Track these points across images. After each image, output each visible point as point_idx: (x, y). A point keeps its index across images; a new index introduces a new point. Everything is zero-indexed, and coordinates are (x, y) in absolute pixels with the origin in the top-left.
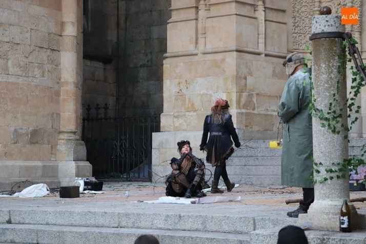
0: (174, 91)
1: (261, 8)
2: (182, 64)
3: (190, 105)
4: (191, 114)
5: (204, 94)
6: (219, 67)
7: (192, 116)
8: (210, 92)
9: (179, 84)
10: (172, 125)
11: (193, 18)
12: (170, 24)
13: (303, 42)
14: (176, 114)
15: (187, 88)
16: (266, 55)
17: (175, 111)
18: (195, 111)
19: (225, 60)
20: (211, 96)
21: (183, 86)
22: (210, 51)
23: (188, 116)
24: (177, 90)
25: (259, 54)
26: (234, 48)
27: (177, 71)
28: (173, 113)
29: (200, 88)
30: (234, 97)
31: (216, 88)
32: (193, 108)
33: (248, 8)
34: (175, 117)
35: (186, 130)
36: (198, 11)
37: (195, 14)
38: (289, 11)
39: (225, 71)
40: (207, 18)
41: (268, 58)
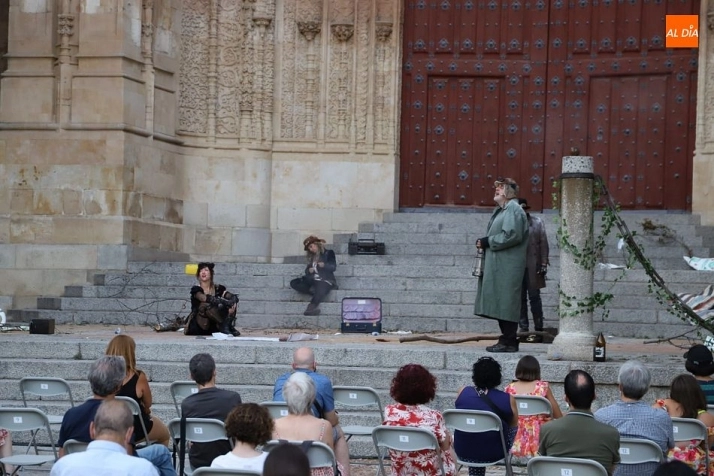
0: (12, 181)
1: (149, 69)
2: (28, 142)
3: (41, 205)
4: (42, 218)
5: (67, 190)
6: (94, 151)
7: (44, 222)
8: (78, 188)
9: (22, 171)
10: (8, 233)
11: (49, 74)
12: (6, 79)
13: (192, 120)
14: (16, 218)
15: (37, 179)
16: (155, 138)
17: (13, 212)
18: (51, 214)
19: (104, 142)
20: (79, 193)
21: (28, 176)
22: (80, 126)
23: (38, 221)
24: (18, 181)
25: (146, 136)
26: (121, 125)
27: (19, 153)
28: (9, 216)
29: (60, 180)
30: (120, 197)
31: (88, 182)
32: (46, 210)
33: (135, 67)
34: (13, 222)
35: (33, 243)
36: (57, 64)
37: (53, 68)
38: (177, 75)
39: (105, 159)
40: (74, 77)
41: (157, 142)
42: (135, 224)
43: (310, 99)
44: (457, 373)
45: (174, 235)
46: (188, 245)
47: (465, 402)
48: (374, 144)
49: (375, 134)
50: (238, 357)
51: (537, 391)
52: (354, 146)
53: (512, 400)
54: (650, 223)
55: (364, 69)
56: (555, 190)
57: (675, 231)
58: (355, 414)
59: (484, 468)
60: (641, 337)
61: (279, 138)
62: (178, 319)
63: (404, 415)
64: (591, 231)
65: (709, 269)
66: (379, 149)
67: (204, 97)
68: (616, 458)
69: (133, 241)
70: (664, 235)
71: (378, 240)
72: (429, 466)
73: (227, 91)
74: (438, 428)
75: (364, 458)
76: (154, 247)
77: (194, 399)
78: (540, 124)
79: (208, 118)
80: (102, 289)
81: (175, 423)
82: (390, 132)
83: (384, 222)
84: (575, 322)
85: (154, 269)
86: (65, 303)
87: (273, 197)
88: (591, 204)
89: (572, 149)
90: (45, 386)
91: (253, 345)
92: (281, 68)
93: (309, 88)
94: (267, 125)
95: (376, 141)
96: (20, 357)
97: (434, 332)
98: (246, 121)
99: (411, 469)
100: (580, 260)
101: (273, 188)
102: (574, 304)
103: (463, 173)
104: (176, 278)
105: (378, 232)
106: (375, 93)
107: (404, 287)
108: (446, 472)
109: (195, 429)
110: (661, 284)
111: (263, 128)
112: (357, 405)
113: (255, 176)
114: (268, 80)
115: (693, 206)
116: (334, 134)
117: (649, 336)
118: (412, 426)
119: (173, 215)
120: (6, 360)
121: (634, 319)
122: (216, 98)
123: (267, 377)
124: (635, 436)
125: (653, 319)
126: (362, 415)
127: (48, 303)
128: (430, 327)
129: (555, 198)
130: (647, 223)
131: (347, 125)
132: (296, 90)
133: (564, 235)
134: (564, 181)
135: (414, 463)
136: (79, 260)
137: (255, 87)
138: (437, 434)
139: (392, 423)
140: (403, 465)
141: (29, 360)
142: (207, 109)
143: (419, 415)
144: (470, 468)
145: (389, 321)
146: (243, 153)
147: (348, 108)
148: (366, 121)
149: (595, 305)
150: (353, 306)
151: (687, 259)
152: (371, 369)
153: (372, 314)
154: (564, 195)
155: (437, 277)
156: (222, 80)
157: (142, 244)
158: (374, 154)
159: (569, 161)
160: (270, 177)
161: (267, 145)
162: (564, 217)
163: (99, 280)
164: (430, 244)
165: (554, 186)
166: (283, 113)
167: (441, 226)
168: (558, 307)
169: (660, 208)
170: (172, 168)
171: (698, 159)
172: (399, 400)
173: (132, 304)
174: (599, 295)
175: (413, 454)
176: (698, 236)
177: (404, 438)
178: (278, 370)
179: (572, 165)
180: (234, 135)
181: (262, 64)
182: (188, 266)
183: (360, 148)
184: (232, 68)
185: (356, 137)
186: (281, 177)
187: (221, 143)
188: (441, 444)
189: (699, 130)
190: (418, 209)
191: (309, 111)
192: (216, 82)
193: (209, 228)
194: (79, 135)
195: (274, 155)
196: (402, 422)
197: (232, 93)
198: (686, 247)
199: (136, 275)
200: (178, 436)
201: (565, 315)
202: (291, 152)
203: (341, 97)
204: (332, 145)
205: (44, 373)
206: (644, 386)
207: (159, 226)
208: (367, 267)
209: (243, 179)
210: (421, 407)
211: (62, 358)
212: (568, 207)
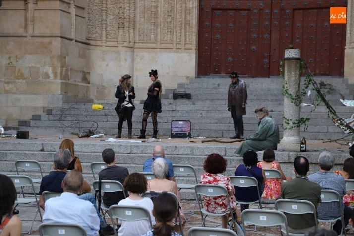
0: (5, 63)
1: (73, 6)
2: (12, 43)
3: (19, 74)
4: (20, 81)
5: (32, 67)
6: (46, 48)
7: (21, 83)
8: (38, 66)
9: (10, 57)
10: (3, 88)
11: (23, 9)
13: (94, 32)
14: (7, 81)
15: (17, 61)
16: (76, 41)
17: (5, 78)
18: (24, 79)
19: (51, 43)
20: (39, 68)
21: (13, 60)
22: (38, 35)
23: (18, 82)
24: (8, 63)
25: (72, 40)
26: (59, 35)
27: (8, 48)
28: (3, 80)
29: (29, 62)
30: (59, 71)
31: (43, 63)
32: (22, 77)
33: (66, 5)
34: (6, 83)
35: (15, 93)
36: (26, 4)
37: (25, 6)
38: (86, 9)
39: (51, 51)
40: (35, 10)
41: (77, 43)
42: (67, 84)
43: (153, 21)
44: (231, 158)
45: (86, 90)
46: (92, 94)
47: (239, 172)
48: (185, 44)
49: (186, 39)
50: (122, 150)
51: (273, 167)
52: (175, 45)
53: (263, 171)
54: (323, 83)
55: (180, 6)
56: (281, 66)
57: (336, 87)
58: (181, 178)
59: (248, 205)
60: (319, 140)
61: (138, 41)
62: (90, 131)
63: (211, 178)
64: (299, 87)
65: (352, 105)
66: (188, 46)
67: (100, 20)
68: (319, 200)
69: (66, 92)
70: (330, 89)
71: (188, 92)
72: (223, 204)
73: (112, 17)
74: (228, 185)
75: (186, 200)
76: (76, 96)
77: (105, 171)
78: (268, 34)
79: (102, 31)
80: (51, 116)
81: (96, 183)
82: (193, 38)
83: (190, 83)
84: (291, 132)
85: (76, 106)
86: (32, 123)
87: (135, 71)
88: (299, 73)
89: (290, 46)
90: (28, 165)
91: (129, 144)
92: (139, 6)
93: (153, 15)
94: (132, 34)
95: (186, 42)
96: (13, 150)
97: (217, 138)
98: (121, 33)
99: (214, 205)
100: (294, 101)
101: (135, 66)
102: (291, 123)
103: (230, 59)
104: (88, 111)
105: (187, 88)
106: (185, 18)
107: (201, 115)
108: (232, 207)
109: (106, 186)
110: (334, 113)
111: (129, 36)
112: (182, 174)
113: (126, 60)
114: (132, 12)
115: (345, 74)
116: (165, 39)
117: (324, 139)
118: (214, 184)
119: (85, 80)
120: (6, 152)
121: (316, 131)
122: (106, 21)
123: (137, 160)
124: (327, 189)
125: (326, 130)
126: (185, 179)
127: (23, 123)
128: (214, 135)
129: (281, 70)
130: (322, 83)
131: (172, 34)
132: (146, 17)
133: (286, 89)
134: (286, 62)
135: (215, 203)
136: (39, 102)
137: (125, 15)
138: (227, 188)
139: (204, 183)
140: (210, 204)
141: (18, 152)
142: (102, 26)
143: (218, 179)
144: (241, 205)
145: (194, 132)
146: (120, 48)
147: (172, 26)
148: (181, 33)
149: (301, 124)
150: (177, 124)
151: (341, 100)
152: (189, 156)
153: (186, 129)
154: (286, 69)
155: (218, 110)
156: (109, 12)
157: (70, 94)
158: (185, 49)
159: (288, 51)
160: (133, 61)
161: (132, 44)
162: (286, 79)
163: (49, 112)
164: (213, 94)
165: (281, 64)
166: (139, 29)
167: (219, 85)
168: (283, 125)
169: (328, 75)
170: (85, 56)
171: (347, 51)
172: (208, 171)
173: (66, 124)
174: (303, 118)
175: (215, 198)
176: (347, 89)
177: (211, 190)
178: (142, 156)
179: (290, 54)
180: (115, 40)
181: (129, 4)
182: (93, 105)
183: (178, 46)
184: (114, 6)
185: (176, 40)
186: (139, 61)
187: (108, 43)
188: (229, 193)
189: (348, 36)
190: (207, 77)
191: (152, 27)
192: (106, 13)
193: (103, 86)
194: (38, 39)
195: (135, 49)
196: (209, 182)
197: (114, 18)
198: (341, 95)
199: (67, 109)
200: (97, 189)
201: (286, 129)
202: (144, 48)
203: (169, 20)
204: (164, 44)
205: (25, 158)
206: (331, 164)
207: (78, 85)
208: (183, 105)
209: (120, 62)
210: (219, 174)
211: (34, 151)
212: (288, 75)
